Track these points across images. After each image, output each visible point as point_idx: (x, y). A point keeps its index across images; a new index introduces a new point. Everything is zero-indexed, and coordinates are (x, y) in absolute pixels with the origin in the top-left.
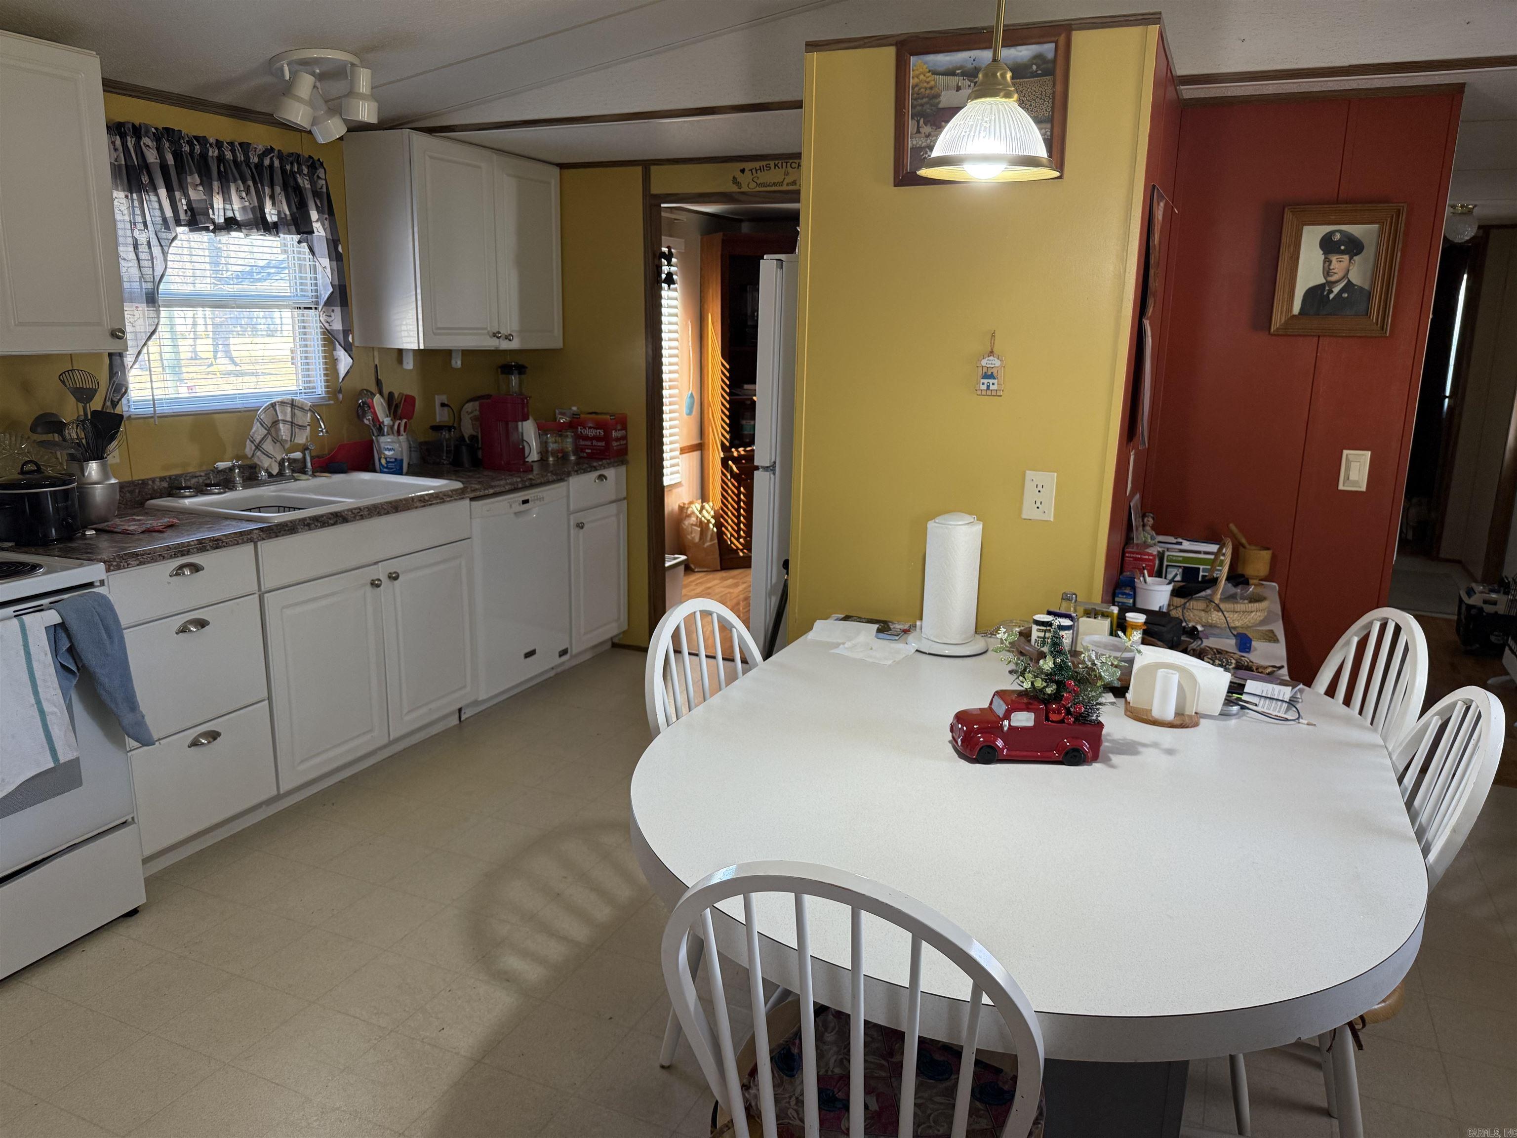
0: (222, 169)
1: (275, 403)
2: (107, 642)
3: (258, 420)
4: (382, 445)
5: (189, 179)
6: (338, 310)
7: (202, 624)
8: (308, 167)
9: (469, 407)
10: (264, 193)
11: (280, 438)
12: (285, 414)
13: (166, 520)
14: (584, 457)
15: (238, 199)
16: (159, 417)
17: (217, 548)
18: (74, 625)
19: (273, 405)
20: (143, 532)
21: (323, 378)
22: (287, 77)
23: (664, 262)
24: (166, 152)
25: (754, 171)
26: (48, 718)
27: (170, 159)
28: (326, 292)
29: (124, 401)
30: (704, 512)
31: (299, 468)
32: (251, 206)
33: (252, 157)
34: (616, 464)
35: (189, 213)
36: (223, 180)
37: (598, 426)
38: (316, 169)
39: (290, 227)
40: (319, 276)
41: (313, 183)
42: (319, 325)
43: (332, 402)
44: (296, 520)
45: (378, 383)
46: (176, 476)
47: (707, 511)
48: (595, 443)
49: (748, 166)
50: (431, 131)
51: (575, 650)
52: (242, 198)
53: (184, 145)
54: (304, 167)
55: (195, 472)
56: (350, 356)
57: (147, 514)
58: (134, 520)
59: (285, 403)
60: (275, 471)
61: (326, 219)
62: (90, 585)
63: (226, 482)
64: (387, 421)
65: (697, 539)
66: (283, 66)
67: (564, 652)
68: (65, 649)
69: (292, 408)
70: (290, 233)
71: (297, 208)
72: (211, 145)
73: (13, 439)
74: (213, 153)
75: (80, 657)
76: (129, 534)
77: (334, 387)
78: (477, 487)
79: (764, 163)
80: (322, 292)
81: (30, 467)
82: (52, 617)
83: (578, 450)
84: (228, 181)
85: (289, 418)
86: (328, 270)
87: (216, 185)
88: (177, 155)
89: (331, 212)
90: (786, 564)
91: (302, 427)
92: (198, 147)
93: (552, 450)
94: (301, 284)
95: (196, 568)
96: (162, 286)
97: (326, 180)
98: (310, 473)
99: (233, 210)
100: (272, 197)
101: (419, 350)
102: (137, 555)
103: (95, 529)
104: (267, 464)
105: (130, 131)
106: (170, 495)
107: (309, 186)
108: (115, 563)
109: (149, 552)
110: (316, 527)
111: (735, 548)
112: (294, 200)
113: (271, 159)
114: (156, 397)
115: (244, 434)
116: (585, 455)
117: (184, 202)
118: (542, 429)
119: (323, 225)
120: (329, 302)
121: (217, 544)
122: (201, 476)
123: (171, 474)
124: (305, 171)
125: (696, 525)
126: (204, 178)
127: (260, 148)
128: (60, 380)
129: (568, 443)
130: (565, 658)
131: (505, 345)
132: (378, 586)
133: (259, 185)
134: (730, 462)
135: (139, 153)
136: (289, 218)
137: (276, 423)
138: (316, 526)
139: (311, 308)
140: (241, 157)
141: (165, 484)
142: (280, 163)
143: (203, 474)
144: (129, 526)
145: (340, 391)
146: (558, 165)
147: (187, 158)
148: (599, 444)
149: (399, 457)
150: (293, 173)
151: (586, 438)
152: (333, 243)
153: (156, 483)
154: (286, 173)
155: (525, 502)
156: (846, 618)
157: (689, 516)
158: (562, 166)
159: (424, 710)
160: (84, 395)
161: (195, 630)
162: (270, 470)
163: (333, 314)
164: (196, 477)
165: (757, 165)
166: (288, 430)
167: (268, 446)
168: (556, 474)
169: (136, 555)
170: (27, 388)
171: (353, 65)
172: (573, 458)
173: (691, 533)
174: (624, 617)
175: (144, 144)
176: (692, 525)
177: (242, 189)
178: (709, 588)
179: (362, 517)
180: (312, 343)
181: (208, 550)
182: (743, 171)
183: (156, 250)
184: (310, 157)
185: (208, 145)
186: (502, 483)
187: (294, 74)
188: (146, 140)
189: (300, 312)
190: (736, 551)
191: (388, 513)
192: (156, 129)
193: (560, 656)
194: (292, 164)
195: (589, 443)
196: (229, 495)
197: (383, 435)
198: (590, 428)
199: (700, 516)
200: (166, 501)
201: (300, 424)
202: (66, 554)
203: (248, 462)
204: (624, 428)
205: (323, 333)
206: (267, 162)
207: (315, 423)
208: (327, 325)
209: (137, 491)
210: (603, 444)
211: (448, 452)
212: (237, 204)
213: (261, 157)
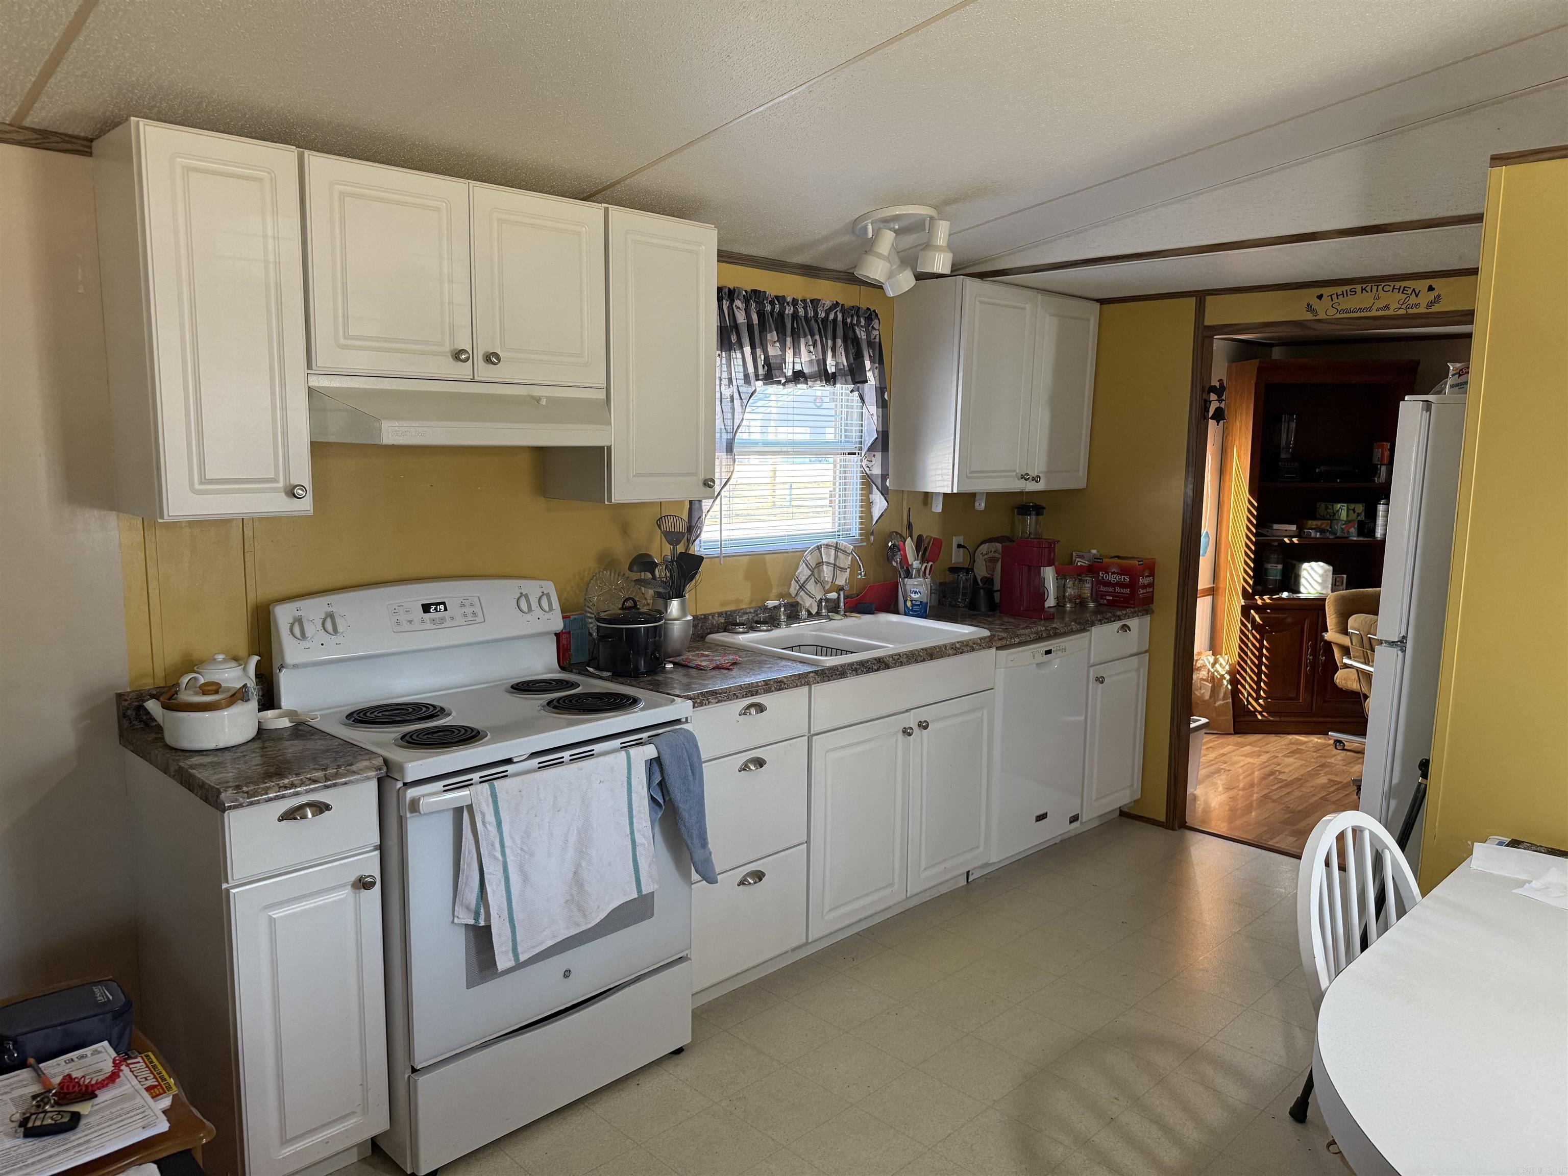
0: (795, 326)
1: (821, 545)
2: (691, 778)
3: (804, 561)
4: (908, 588)
5: (769, 337)
6: (879, 455)
7: (760, 763)
8: (865, 319)
9: (984, 548)
10: (827, 346)
11: (822, 579)
12: (828, 555)
13: (731, 657)
14: (1105, 605)
15: (806, 353)
16: (724, 557)
17: (780, 690)
18: (667, 760)
19: (819, 548)
20: (714, 668)
21: (858, 520)
22: (870, 235)
23: (1213, 397)
24: (752, 312)
25: (1334, 297)
26: (638, 849)
27: (755, 317)
28: (870, 437)
29: (697, 542)
30: (1217, 666)
31: (834, 608)
32: (817, 358)
33: (820, 312)
34: (1140, 614)
35: (766, 368)
36: (796, 336)
37: (1124, 571)
38: (872, 320)
39: (847, 377)
40: (865, 423)
41: (868, 334)
42: (859, 469)
43: (864, 544)
44: (845, 664)
45: (910, 526)
46: (731, 611)
47: (1221, 665)
48: (1118, 589)
49: (1326, 291)
50: (982, 276)
51: (1084, 818)
52: (810, 352)
53: (766, 305)
54: (862, 319)
55: (746, 609)
56: (886, 499)
57: (708, 649)
58: (703, 655)
59: (829, 546)
60: (814, 611)
61: (876, 368)
62: (678, 721)
63: (772, 621)
64: (916, 564)
65: (1207, 697)
66: (866, 225)
67: (1074, 819)
68: (657, 782)
69: (836, 550)
70: (846, 383)
71: (854, 360)
72: (788, 303)
73: (613, 574)
74: (789, 310)
75: (668, 792)
76: (702, 670)
77: (867, 531)
78: (1004, 635)
79: (1348, 288)
80: (867, 438)
81: (629, 604)
82: (650, 751)
83: (1097, 596)
84: (799, 337)
85: (832, 561)
86: (875, 417)
87: (789, 340)
88: (761, 314)
89: (881, 362)
90: (1424, 766)
91: (843, 569)
92: (778, 306)
93: (1070, 595)
94: (846, 430)
95: (760, 708)
96: (738, 436)
97: (879, 330)
98: (842, 613)
99: (801, 363)
100: (834, 350)
101: (952, 494)
102: (716, 694)
103: (674, 663)
104: (809, 603)
105: (725, 294)
106: (725, 631)
107: (865, 337)
108: (699, 701)
109: (725, 691)
110: (863, 673)
111: (1252, 710)
112: (852, 351)
113: (836, 313)
114: (723, 538)
115: (790, 575)
116: (1105, 602)
117: (763, 357)
118: (1060, 575)
119: (874, 374)
120: (871, 449)
121: (779, 685)
122: (750, 613)
123: (727, 610)
124: (863, 322)
125: (1206, 680)
126: (780, 335)
127: (828, 304)
128: (657, 524)
129: (1087, 589)
130: (1076, 824)
131: (1031, 487)
132: (910, 735)
133: (824, 339)
134: (1252, 611)
135: (731, 313)
136: (846, 368)
137: (820, 564)
138: (863, 671)
139: (855, 454)
140: (811, 313)
141: (722, 620)
142: (843, 316)
143: (752, 611)
144: (702, 661)
145: (872, 534)
146: (1097, 300)
147: (768, 315)
148: (1123, 591)
149: (925, 601)
150: (852, 325)
151: (1108, 584)
152: (881, 390)
153: (715, 618)
154: (847, 325)
155: (1048, 652)
156: (1515, 844)
157: (1199, 669)
158: (1102, 302)
159: (940, 868)
160: (673, 538)
161: (754, 769)
162: (810, 610)
163: (873, 459)
164: (747, 613)
165: (1339, 290)
166: (831, 571)
167: (811, 587)
168: (1079, 624)
169: (714, 693)
170: (625, 529)
171: (932, 218)
172: (1092, 605)
173: (1200, 688)
174: (1137, 785)
175: (736, 306)
176: (1202, 679)
177: (811, 343)
178: (1225, 755)
179: (902, 664)
180: (851, 487)
181: (772, 692)
182: (1320, 297)
183: (737, 402)
184: (868, 309)
185: (786, 304)
186: (1027, 632)
187: (877, 232)
188: (738, 303)
189: (843, 457)
190: (1253, 713)
191: (924, 660)
192: (746, 291)
193: (1071, 822)
194: (852, 316)
195: (1111, 590)
196: (776, 633)
197: (911, 578)
198: (1113, 573)
199: (1212, 670)
200: (723, 636)
201: (842, 566)
202: (657, 687)
203: (791, 600)
204: (1152, 575)
205: (862, 478)
206: (832, 317)
207: (854, 566)
208: (867, 469)
209: (700, 625)
210: (1128, 591)
211: (964, 594)
212: (805, 356)
213: (827, 313)
